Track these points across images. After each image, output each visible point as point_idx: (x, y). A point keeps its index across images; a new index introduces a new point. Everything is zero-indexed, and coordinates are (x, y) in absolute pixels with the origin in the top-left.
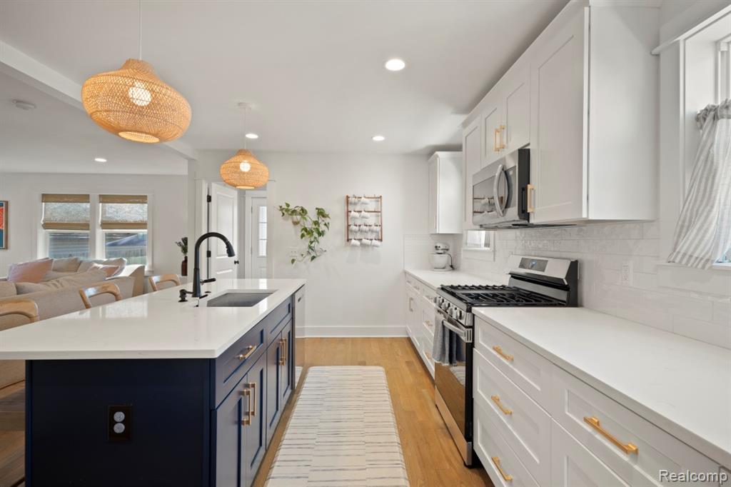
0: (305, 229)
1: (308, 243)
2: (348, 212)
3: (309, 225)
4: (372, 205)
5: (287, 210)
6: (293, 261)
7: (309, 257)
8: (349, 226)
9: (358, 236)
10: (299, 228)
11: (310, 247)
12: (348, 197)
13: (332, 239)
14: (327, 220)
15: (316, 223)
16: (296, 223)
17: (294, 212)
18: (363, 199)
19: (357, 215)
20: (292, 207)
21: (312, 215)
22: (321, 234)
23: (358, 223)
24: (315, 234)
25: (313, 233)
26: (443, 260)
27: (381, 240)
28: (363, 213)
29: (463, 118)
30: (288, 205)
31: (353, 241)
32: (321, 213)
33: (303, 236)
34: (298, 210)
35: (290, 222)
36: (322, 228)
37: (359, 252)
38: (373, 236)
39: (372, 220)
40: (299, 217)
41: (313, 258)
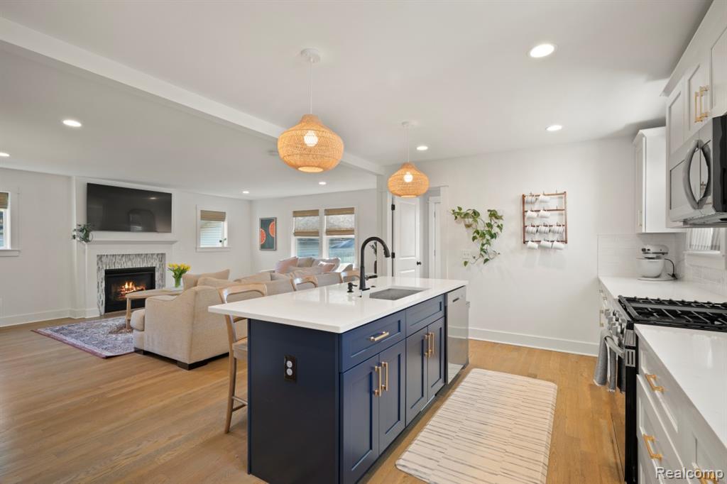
0: (477, 232)
1: (480, 246)
2: (524, 212)
3: (481, 227)
4: (554, 203)
5: (459, 214)
6: (466, 263)
7: (482, 260)
8: (525, 227)
9: (537, 237)
10: (471, 231)
11: (482, 250)
12: (524, 196)
13: (506, 241)
14: (500, 222)
15: (489, 225)
16: (468, 226)
17: (466, 215)
18: (542, 197)
19: (535, 214)
20: (464, 210)
21: (485, 217)
22: (493, 236)
23: (536, 223)
24: (488, 237)
25: (486, 235)
26: (656, 266)
27: (566, 242)
28: (542, 213)
30: (460, 209)
31: (530, 244)
32: (493, 214)
33: (474, 238)
34: (471, 212)
35: (463, 225)
36: (495, 230)
37: (538, 254)
38: (556, 237)
39: (553, 219)
40: (471, 220)
41: (486, 260)
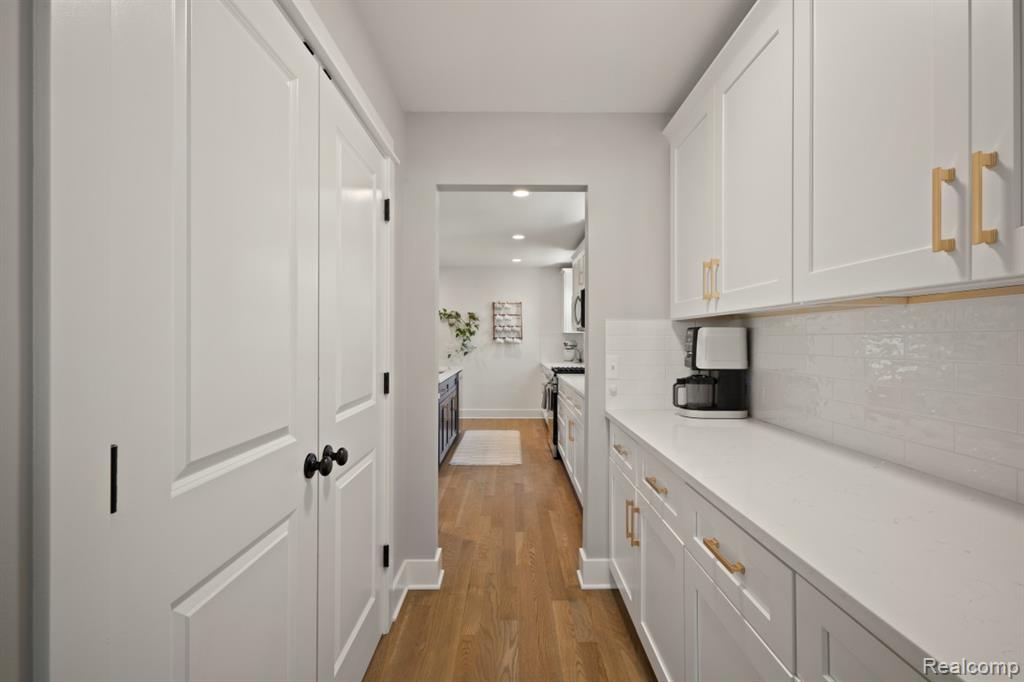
0: (459, 330)
1: (461, 341)
2: (494, 315)
3: (462, 327)
4: (513, 310)
5: (445, 315)
6: (449, 356)
7: (462, 353)
8: (494, 327)
9: (503, 335)
10: (454, 329)
11: (463, 345)
12: (494, 304)
13: (481, 338)
14: (477, 323)
15: (468, 325)
16: (451, 325)
17: (450, 316)
18: (506, 305)
19: (501, 318)
20: (448, 312)
21: (465, 318)
22: (472, 334)
23: (502, 324)
24: (468, 334)
25: (466, 333)
26: (570, 354)
27: (521, 338)
28: (507, 317)
29: (572, 252)
30: (445, 310)
31: (498, 340)
32: (472, 317)
33: (457, 335)
34: (453, 314)
35: (447, 324)
36: (473, 329)
37: (503, 348)
38: (514, 335)
39: (513, 321)
40: (454, 320)
41: (466, 353)
